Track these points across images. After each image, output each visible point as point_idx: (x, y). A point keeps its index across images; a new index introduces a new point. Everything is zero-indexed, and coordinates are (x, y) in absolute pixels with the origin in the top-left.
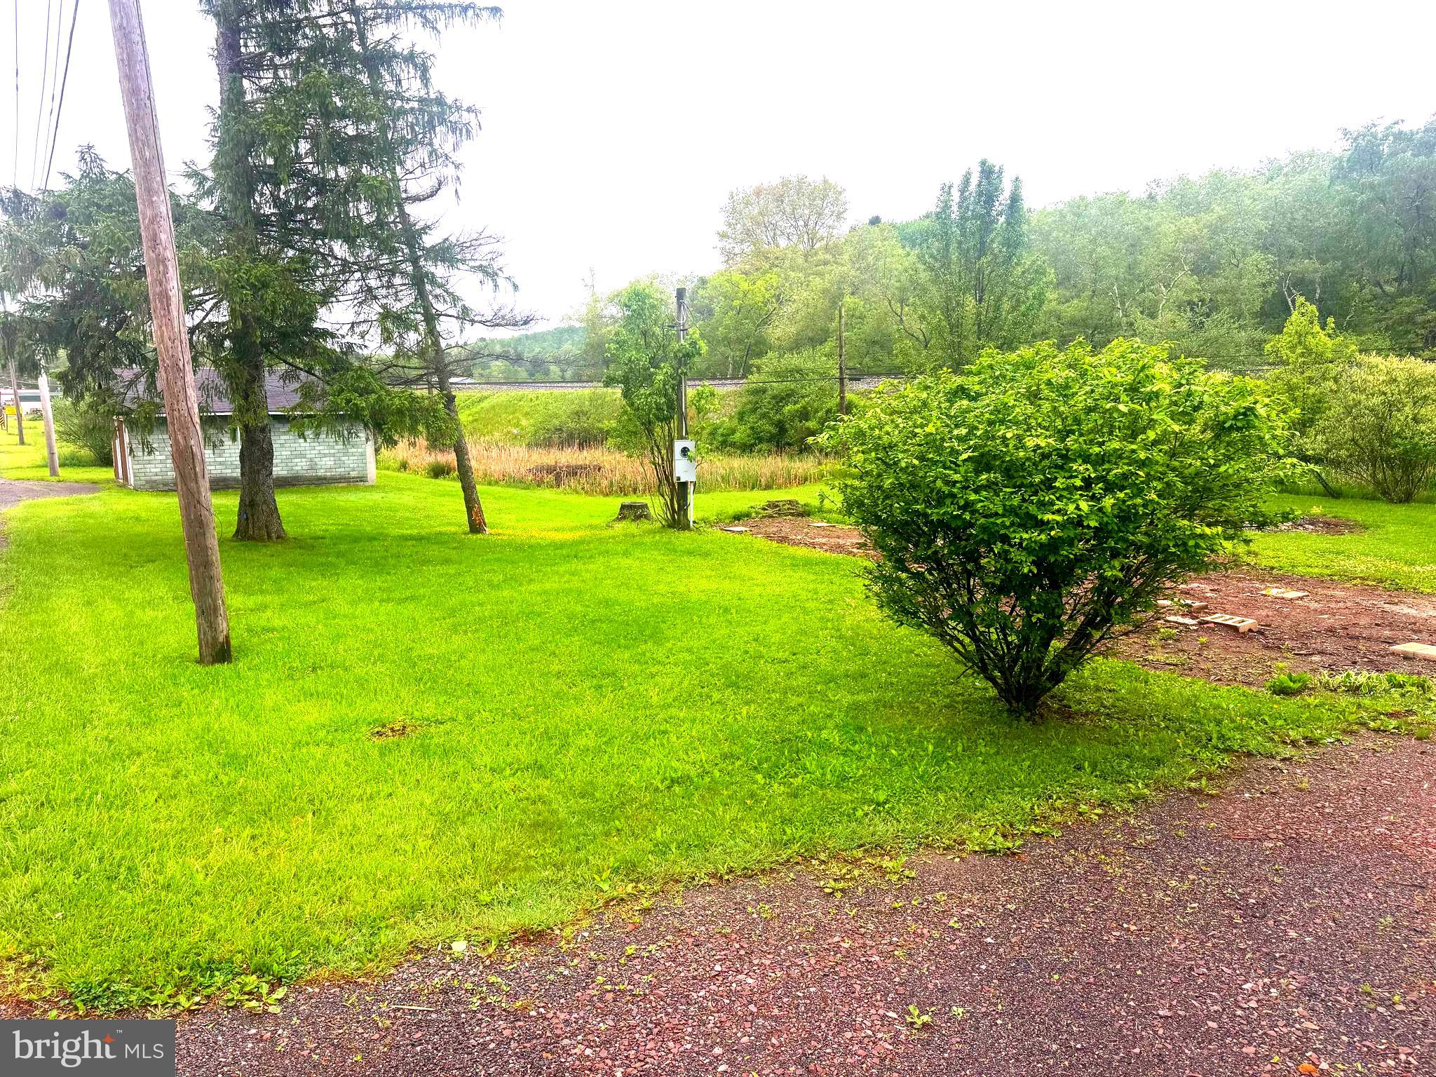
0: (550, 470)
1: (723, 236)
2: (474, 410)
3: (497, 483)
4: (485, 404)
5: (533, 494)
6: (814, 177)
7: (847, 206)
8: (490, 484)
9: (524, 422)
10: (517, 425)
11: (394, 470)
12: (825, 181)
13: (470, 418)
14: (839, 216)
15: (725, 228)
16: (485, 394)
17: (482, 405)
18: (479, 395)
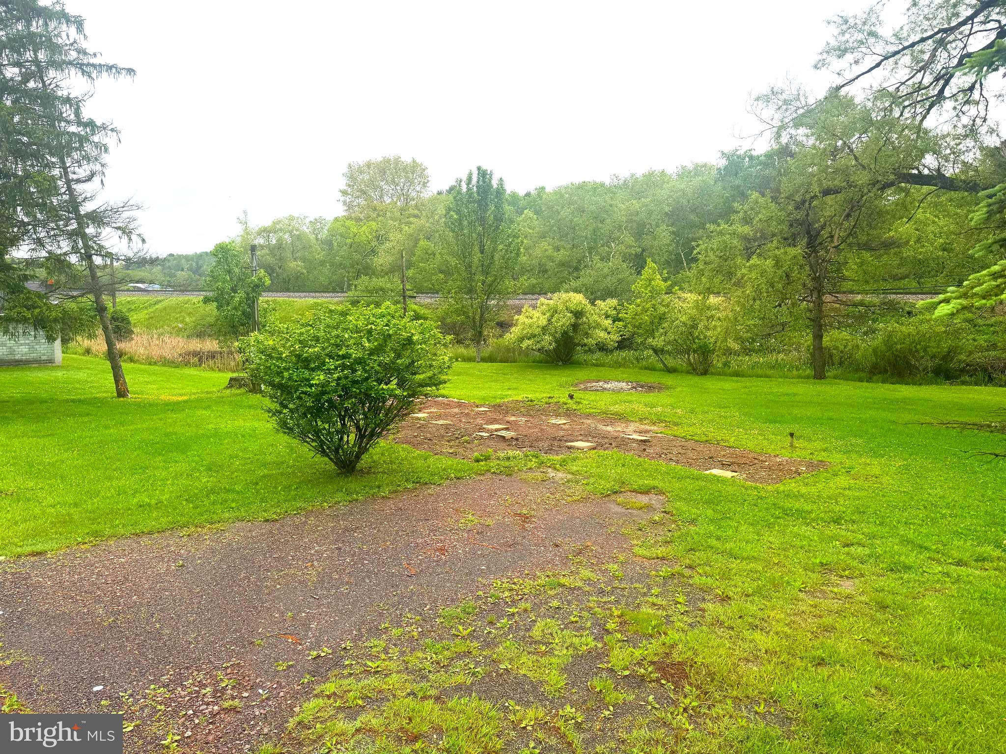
0: (195, 354)
1: (344, 193)
2: (151, 310)
3: (155, 363)
4: (158, 306)
5: (179, 371)
6: (406, 158)
7: (429, 179)
8: (150, 364)
9: (187, 319)
10: (182, 322)
11: (79, 355)
12: (414, 161)
13: (147, 316)
14: (425, 185)
15: (346, 188)
16: (159, 298)
17: (157, 306)
18: (155, 299)
